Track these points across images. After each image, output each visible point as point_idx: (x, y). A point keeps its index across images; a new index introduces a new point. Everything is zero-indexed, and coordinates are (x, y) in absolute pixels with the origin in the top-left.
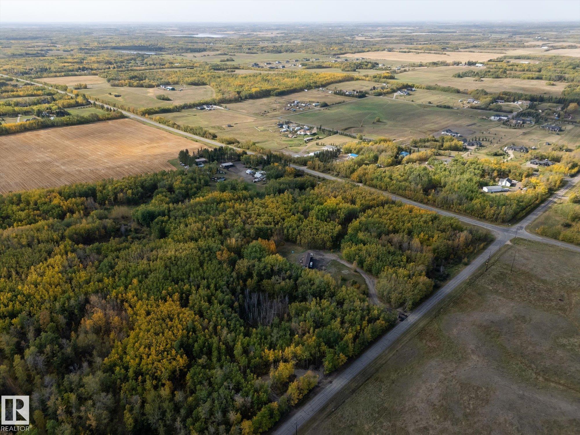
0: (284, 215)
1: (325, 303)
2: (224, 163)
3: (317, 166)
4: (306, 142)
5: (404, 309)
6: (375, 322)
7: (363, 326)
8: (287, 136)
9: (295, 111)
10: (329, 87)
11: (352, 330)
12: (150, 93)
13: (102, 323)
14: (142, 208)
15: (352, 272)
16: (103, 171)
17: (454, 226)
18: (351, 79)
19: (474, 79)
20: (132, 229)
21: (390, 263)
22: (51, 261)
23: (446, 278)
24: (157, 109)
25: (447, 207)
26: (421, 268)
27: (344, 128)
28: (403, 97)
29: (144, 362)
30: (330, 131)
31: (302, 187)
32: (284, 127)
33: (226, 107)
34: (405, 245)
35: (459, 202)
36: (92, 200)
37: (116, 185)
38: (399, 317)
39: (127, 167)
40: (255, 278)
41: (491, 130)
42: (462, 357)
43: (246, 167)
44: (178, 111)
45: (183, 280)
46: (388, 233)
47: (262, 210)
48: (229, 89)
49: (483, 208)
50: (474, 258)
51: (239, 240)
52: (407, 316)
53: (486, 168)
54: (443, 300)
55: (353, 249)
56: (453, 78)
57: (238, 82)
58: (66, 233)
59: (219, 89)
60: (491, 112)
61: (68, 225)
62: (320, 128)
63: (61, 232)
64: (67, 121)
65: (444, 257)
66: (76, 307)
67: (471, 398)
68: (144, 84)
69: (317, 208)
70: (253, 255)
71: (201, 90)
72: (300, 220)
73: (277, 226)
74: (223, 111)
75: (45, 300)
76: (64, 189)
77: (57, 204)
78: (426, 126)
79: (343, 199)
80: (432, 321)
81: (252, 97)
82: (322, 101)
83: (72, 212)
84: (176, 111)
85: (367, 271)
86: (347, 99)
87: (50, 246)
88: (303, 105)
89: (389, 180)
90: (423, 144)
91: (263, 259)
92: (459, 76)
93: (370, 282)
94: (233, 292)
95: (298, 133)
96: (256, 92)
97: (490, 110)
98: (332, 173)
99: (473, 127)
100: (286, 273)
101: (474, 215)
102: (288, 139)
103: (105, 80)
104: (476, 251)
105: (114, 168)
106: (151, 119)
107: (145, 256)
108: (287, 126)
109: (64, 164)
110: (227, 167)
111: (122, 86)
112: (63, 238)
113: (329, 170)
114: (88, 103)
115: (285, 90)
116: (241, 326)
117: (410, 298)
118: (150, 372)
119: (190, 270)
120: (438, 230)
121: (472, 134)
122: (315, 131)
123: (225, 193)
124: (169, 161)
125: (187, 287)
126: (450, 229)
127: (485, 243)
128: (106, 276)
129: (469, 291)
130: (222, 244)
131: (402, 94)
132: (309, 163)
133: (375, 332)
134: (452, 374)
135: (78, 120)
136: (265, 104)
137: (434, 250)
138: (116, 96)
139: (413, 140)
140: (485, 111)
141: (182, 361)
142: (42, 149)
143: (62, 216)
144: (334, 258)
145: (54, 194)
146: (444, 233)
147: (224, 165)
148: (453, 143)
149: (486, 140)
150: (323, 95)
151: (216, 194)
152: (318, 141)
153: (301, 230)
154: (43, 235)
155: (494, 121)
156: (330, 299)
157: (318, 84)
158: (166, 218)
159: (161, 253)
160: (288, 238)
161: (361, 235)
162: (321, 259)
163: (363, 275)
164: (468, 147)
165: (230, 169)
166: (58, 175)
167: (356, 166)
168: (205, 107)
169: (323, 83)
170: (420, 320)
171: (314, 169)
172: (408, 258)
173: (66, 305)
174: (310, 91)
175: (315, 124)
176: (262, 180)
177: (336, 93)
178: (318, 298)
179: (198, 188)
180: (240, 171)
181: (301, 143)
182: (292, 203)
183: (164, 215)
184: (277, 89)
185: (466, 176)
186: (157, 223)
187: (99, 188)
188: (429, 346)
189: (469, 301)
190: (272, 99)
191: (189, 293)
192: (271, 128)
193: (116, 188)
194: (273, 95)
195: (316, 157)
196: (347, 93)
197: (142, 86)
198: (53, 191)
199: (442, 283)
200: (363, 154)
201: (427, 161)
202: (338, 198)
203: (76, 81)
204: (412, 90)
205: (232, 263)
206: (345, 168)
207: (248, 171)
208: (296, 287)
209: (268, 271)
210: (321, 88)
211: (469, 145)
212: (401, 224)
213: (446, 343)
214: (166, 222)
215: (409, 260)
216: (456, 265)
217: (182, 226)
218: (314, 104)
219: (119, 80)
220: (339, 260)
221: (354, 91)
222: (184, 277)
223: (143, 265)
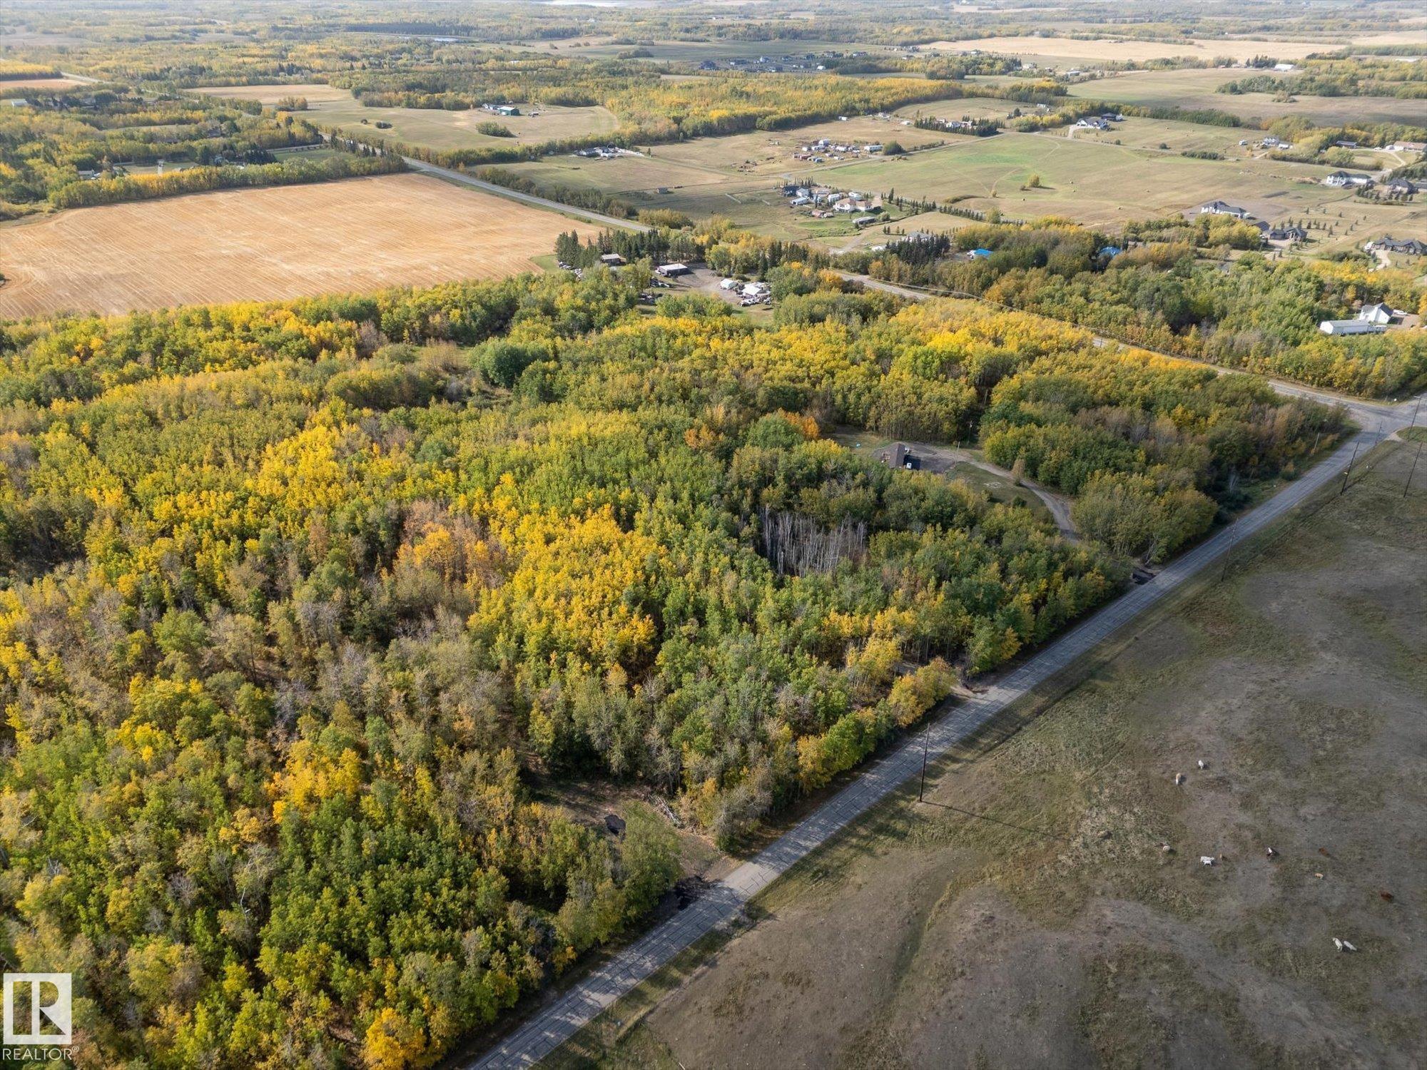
0: (833, 364)
1: (956, 535)
2: (667, 264)
3: (895, 273)
4: (857, 226)
5: (1144, 561)
6: (1081, 576)
7: (1055, 581)
8: (810, 214)
9: (820, 161)
10: (901, 111)
11: (1028, 588)
12: (459, 120)
13: (448, 554)
14: (493, 345)
15: (1011, 485)
16: (381, 275)
17: (1258, 393)
18: (956, 94)
19: (1275, 96)
20: (474, 390)
21: (1107, 464)
22: (304, 436)
23: (1242, 504)
24: (484, 153)
25: (1232, 363)
26: (1182, 474)
27: (950, 196)
28: (1093, 135)
29: (558, 626)
30: (914, 204)
31: (866, 313)
32: (799, 193)
33: (649, 153)
34: (1138, 430)
35: (1264, 347)
36: (372, 327)
37: (422, 299)
38: (1135, 576)
39: (436, 269)
40: (782, 485)
41: (1329, 205)
42: (1298, 656)
43: (720, 275)
44: (534, 160)
45: (616, 482)
46: (1094, 405)
47: (775, 354)
48: (653, 112)
49: (1327, 362)
50: (1309, 468)
51: (734, 411)
52: (1152, 576)
53: (1327, 281)
54: (1236, 548)
55: (1009, 435)
56: (1219, 95)
57: (673, 97)
58: (329, 387)
59: (629, 110)
60: (1326, 168)
61: (332, 371)
62: (891, 198)
63: (316, 384)
64: (276, 174)
65: (1233, 461)
66: (382, 526)
67: (1327, 731)
68: (444, 101)
69: (909, 353)
70: (772, 438)
71: (583, 114)
72: (872, 374)
73: (818, 387)
74: (643, 161)
75: (309, 511)
76: (305, 304)
77: (296, 331)
78: (1159, 196)
79: (973, 335)
80: (1214, 586)
81: (710, 131)
82: (887, 141)
83: (333, 348)
84: (530, 160)
85: (1046, 483)
86: (949, 138)
87: (296, 409)
88: (839, 148)
89: (1082, 300)
90: (1157, 234)
91: (796, 448)
92: (1234, 90)
93: (1055, 507)
94: (734, 509)
95: (837, 207)
96: (720, 120)
97: (1322, 162)
98: (934, 290)
99: (1281, 199)
100: (853, 478)
101: (1302, 379)
102: (811, 220)
103: (348, 94)
104: (1313, 451)
105: (406, 270)
106: (472, 174)
107: (520, 434)
108: (806, 192)
109: (287, 260)
110: (674, 274)
111: (391, 105)
112: (321, 396)
113: (926, 282)
114: (318, 139)
115: (793, 115)
116: (765, 571)
117: (1163, 532)
118: (575, 646)
119: (629, 464)
120: (1218, 401)
121: (1281, 213)
122: (877, 202)
123: (681, 320)
124: (531, 259)
125: (625, 495)
126: (1249, 400)
127: (1336, 436)
128: (438, 468)
129: (1301, 530)
130: (693, 415)
131: (1090, 127)
132: (875, 265)
133: (1082, 596)
134: (1276, 685)
135: (301, 173)
136: (743, 147)
137: (1212, 445)
138: (379, 126)
139: (1130, 223)
140: (1306, 165)
141: (641, 629)
142: (230, 232)
143: (312, 355)
144: (962, 459)
145: (284, 313)
146: (1234, 409)
147: (666, 268)
148: (1235, 231)
149: (1318, 228)
150: (887, 128)
151: (660, 321)
152: (887, 225)
153: (879, 397)
154: (281, 387)
155: (1333, 189)
156: (967, 528)
157: (875, 102)
158: (552, 365)
159: (553, 429)
160: (844, 415)
161: (1027, 407)
162: (932, 459)
163: (1037, 493)
164: (1271, 242)
165: (680, 278)
166: (280, 283)
167: (995, 271)
168: (599, 151)
169: (886, 102)
170: (1186, 584)
171: (887, 279)
172: (1148, 457)
173: (359, 520)
174: (855, 119)
175: (876, 190)
176: (762, 301)
177: (920, 125)
178: (938, 525)
179: (615, 312)
180: (703, 283)
181: (846, 229)
182: (849, 343)
183: (546, 358)
184: (771, 113)
185: (1279, 294)
186: (533, 375)
187: (382, 304)
188: (1212, 635)
189: (1305, 551)
190: (759, 137)
191: (634, 507)
192: (766, 197)
193: (423, 305)
194: (761, 128)
195: (893, 252)
196: (949, 125)
197: (438, 106)
198: (280, 308)
199: (1233, 514)
200: (1007, 248)
201: (1172, 266)
202: (960, 333)
203: (277, 94)
204: (1115, 120)
205: (726, 455)
206: (967, 277)
207: (726, 283)
208: (880, 504)
209: (810, 474)
210: (880, 115)
211: (1275, 235)
212: (1124, 388)
213: (1255, 629)
214: (554, 373)
215: (1151, 459)
216: (1265, 479)
217: (594, 378)
218: (867, 148)
219: (383, 92)
220: (973, 463)
221: (966, 119)
222: (618, 476)
223: (518, 449)
